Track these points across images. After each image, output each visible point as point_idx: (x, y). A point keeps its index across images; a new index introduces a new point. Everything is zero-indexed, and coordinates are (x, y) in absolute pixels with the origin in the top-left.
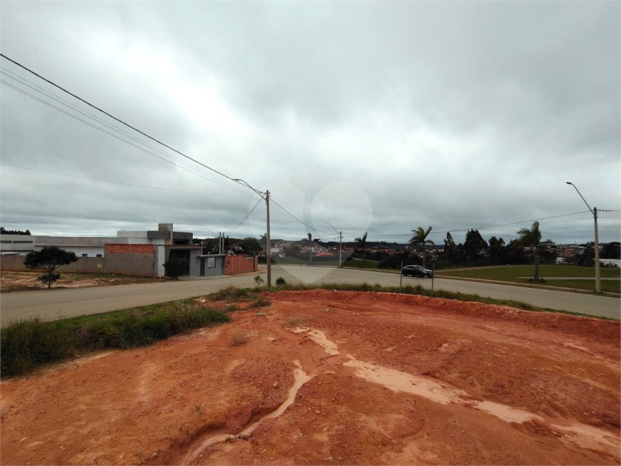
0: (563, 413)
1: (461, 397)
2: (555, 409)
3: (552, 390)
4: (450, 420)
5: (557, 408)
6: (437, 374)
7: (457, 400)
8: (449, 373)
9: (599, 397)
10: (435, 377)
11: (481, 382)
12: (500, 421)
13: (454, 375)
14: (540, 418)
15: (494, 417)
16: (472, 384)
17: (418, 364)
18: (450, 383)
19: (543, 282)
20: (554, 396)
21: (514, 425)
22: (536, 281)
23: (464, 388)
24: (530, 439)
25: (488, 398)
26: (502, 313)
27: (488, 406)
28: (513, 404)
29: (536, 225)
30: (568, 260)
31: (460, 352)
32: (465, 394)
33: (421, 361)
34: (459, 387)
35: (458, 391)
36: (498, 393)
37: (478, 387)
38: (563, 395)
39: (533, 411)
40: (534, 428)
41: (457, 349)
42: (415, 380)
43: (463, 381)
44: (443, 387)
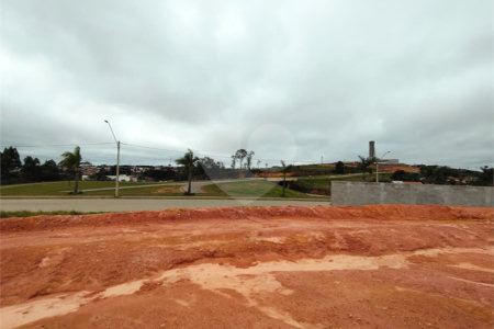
0: (156, 270)
1: (86, 296)
2: (152, 270)
3: (145, 260)
4: (93, 319)
5: (152, 269)
6: (49, 290)
7: (84, 301)
8: (61, 283)
9: (167, 252)
10: (46, 294)
11: (97, 276)
12: (127, 296)
13: (68, 283)
14: (147, 280)
15: (121, 296)
16: (89, 282)
17: (18, 290)
18: (66, 291)
19: (81, 193)
20: (148, 263)
21: (137, 293)
22: (76, 193)
23: (84, 289)
24: (151, 295)
25: (108, 286)
26: (67, 221)
27: (112, 291)
28: (127, 280)
29: (78, 150)
30: (91, 177)
31: (65, 260)
32: (87, 293)
33: (21, 286)
34: (78, 291)
35: (81, 294)
36: (114, 278)
37: (95, 282)
38: (151, 260)
39: (140, 278)
40: (147, 288)
41: (61, 258)
42: (24, 307)
43: (80, 283)
44: (63, 298)
